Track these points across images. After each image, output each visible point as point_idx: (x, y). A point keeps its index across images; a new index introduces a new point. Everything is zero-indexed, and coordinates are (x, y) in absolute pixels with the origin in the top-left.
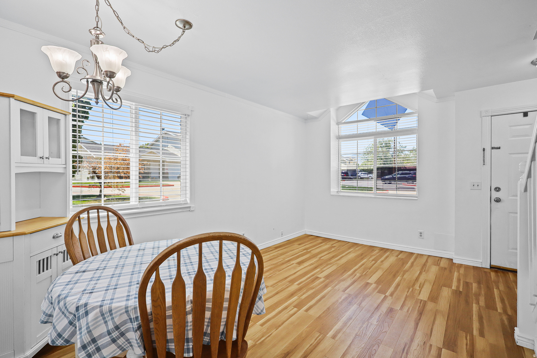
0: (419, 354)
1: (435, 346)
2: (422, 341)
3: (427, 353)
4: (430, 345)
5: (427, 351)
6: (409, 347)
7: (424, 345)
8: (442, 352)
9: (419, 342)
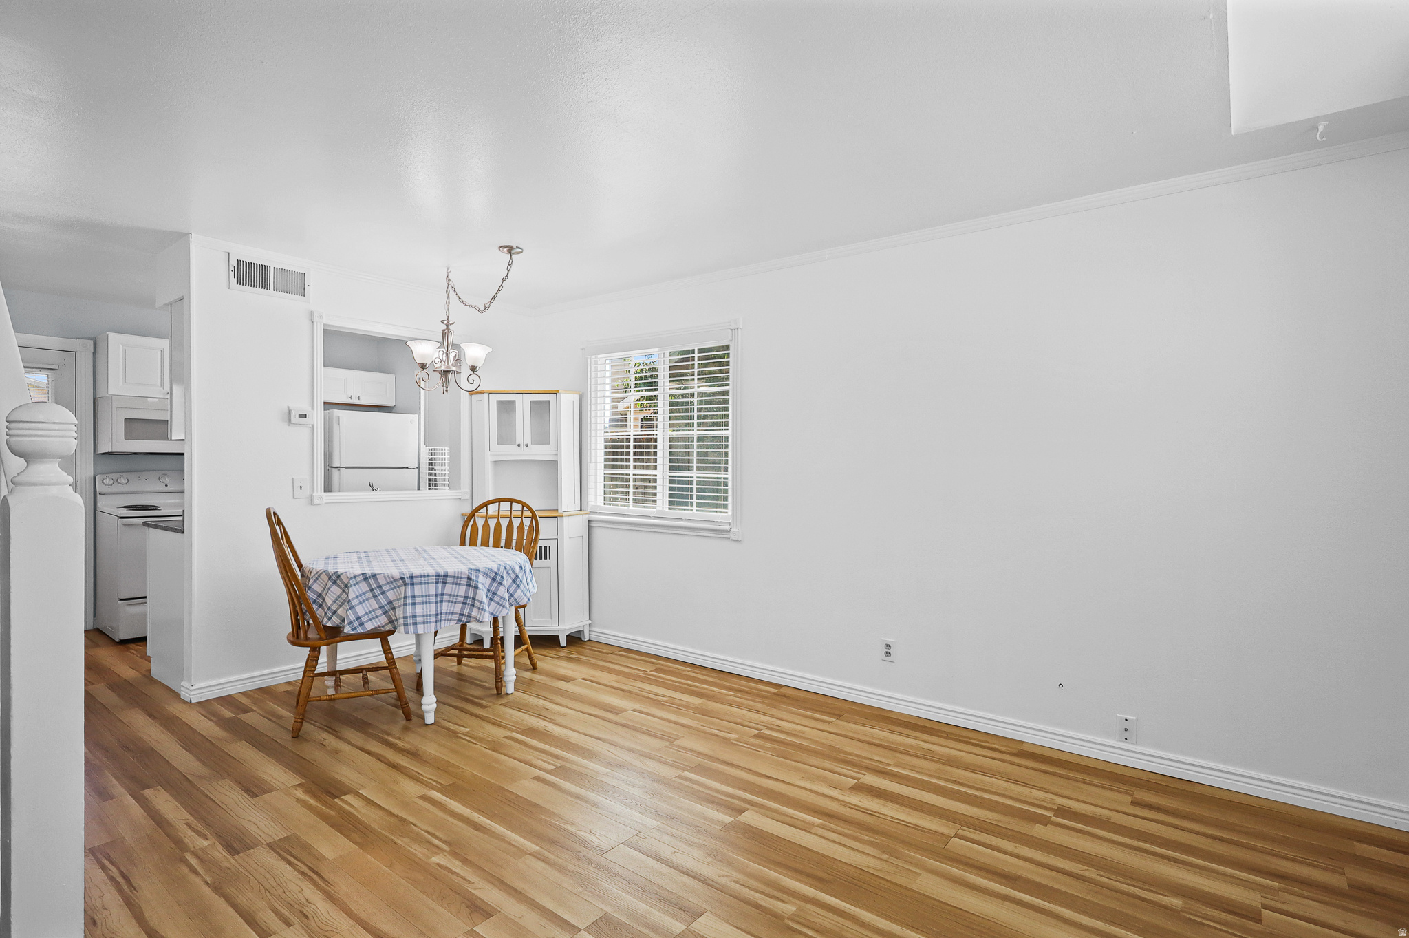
0: (285, 890)
1: (278, 931)
2: (314, 915)
3: (276, 904)
4: (292, 924)
5: (280, 909)
6: (315, 884)
7: (302, 912)
8: (253, 932)
9: (315, 908)
